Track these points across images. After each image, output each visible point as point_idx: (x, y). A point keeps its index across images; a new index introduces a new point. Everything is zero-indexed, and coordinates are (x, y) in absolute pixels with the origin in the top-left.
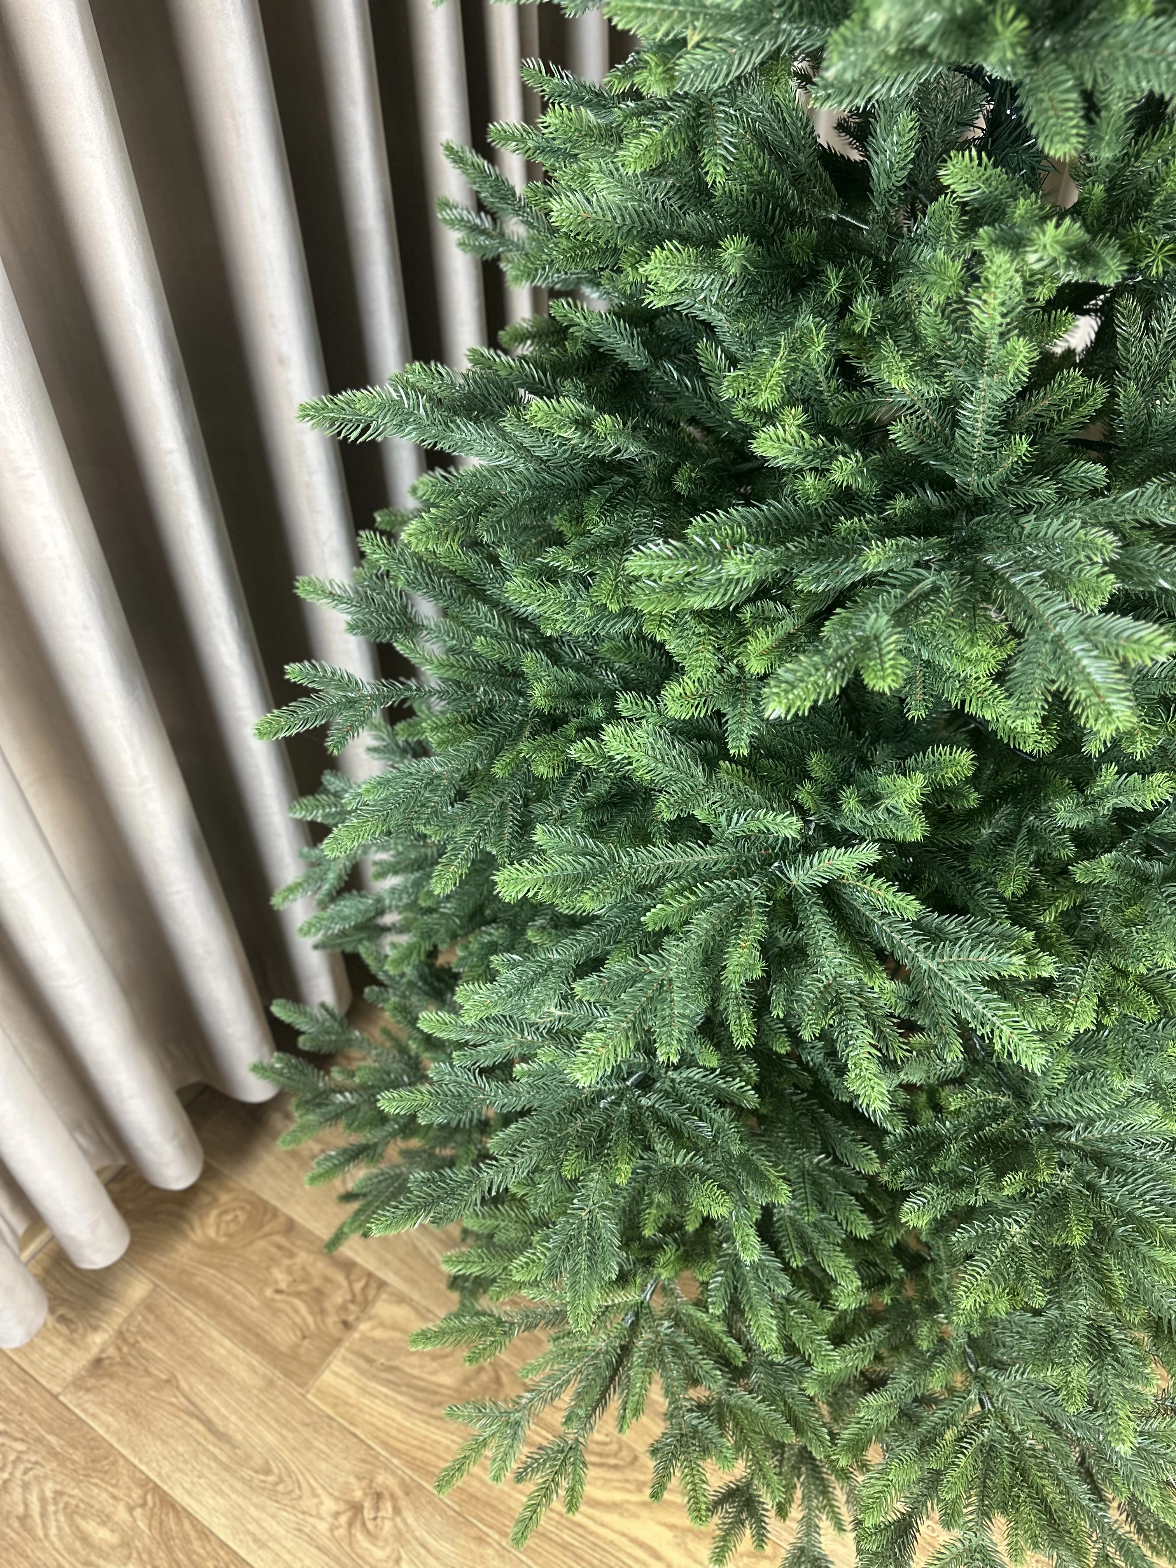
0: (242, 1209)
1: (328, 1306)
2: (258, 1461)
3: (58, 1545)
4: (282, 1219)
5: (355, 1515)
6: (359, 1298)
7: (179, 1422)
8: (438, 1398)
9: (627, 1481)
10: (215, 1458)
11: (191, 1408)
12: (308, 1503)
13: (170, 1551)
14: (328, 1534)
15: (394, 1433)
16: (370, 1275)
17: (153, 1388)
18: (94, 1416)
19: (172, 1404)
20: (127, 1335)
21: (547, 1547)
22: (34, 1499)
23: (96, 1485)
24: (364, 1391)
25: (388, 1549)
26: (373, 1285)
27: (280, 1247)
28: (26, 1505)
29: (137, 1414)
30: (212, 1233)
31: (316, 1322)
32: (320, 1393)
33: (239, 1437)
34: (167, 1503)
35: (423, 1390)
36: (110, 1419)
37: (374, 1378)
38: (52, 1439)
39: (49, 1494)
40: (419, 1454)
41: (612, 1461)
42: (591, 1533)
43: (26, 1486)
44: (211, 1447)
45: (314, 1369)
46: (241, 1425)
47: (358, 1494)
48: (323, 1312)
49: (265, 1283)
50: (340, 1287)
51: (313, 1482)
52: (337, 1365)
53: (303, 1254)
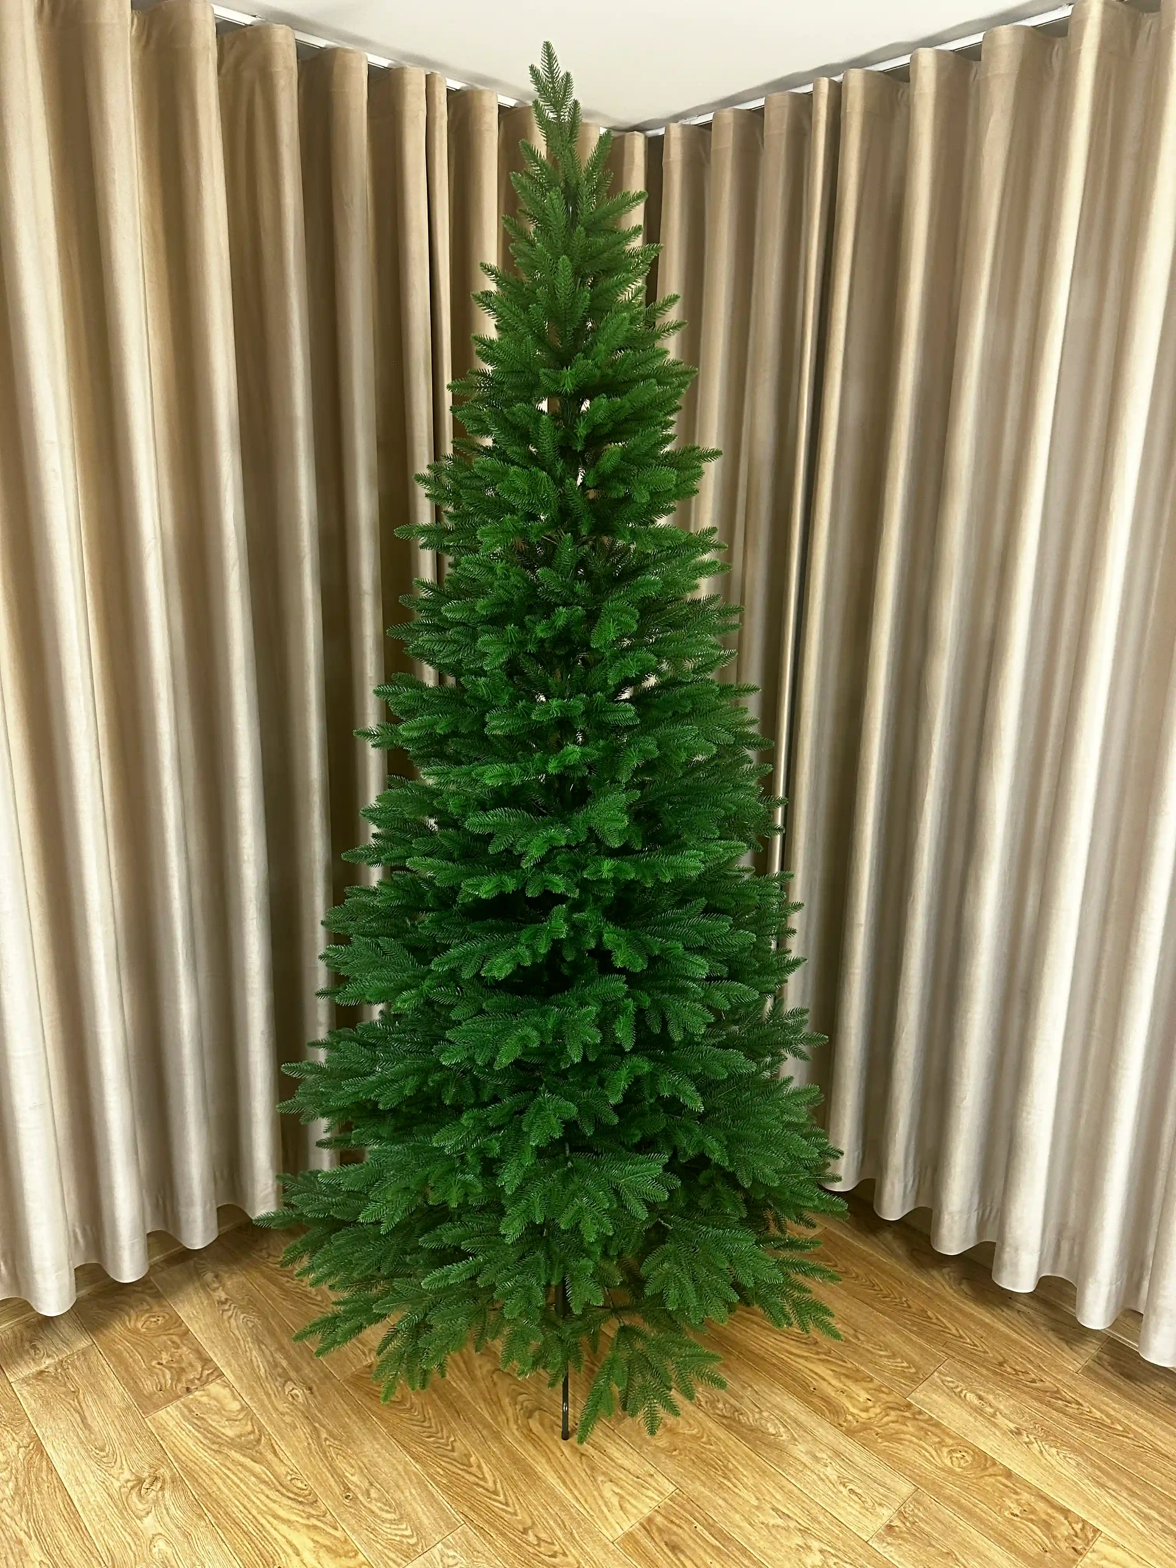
0: (164, 1317)
1: (183, 1378)
2: (99, 1443)
4: (183, 1328)
5: (138, 1484)
6: (204, 1378)
7: (68, 1412)
8: (219, 1440)
9: (303, 1511)
10: (78, 1436)
11: (79, 1407)
12: (115, 1471)
13: (28, 1472)
14: (118, 1489)
15: (183, 1450)
16: (217, 1368)
17: (64, 1393)
18: (25, 1398)
19: (70, 1404)
20: (64, 1363)
21: (236, 1531)
23: (8, 1431)
24: (178, 1425)
25: (147, 1505)
26: (216, 1374)
27: (173, 1342)
29: (48, 1403)
30: (139, 1325)
31: (171, 1384)
32: (153, 1421)
33: (97, 1429)
34: (40, 1449)
35: (212, 1433)
36: (33, 1402)
37: (188, 1420)
40: (190, 1464)
41: (300, 1499)
42: (267, 1531)
44: (78, 1430)
45: (157, 1407)
46: (101, 1423)
47: (146, 1474)
48: (179, 1380)
49: (155, 1358)
50: (196, 1370)
51: (124, 1462)
52: (171, 1409)
53: (185, 1349)
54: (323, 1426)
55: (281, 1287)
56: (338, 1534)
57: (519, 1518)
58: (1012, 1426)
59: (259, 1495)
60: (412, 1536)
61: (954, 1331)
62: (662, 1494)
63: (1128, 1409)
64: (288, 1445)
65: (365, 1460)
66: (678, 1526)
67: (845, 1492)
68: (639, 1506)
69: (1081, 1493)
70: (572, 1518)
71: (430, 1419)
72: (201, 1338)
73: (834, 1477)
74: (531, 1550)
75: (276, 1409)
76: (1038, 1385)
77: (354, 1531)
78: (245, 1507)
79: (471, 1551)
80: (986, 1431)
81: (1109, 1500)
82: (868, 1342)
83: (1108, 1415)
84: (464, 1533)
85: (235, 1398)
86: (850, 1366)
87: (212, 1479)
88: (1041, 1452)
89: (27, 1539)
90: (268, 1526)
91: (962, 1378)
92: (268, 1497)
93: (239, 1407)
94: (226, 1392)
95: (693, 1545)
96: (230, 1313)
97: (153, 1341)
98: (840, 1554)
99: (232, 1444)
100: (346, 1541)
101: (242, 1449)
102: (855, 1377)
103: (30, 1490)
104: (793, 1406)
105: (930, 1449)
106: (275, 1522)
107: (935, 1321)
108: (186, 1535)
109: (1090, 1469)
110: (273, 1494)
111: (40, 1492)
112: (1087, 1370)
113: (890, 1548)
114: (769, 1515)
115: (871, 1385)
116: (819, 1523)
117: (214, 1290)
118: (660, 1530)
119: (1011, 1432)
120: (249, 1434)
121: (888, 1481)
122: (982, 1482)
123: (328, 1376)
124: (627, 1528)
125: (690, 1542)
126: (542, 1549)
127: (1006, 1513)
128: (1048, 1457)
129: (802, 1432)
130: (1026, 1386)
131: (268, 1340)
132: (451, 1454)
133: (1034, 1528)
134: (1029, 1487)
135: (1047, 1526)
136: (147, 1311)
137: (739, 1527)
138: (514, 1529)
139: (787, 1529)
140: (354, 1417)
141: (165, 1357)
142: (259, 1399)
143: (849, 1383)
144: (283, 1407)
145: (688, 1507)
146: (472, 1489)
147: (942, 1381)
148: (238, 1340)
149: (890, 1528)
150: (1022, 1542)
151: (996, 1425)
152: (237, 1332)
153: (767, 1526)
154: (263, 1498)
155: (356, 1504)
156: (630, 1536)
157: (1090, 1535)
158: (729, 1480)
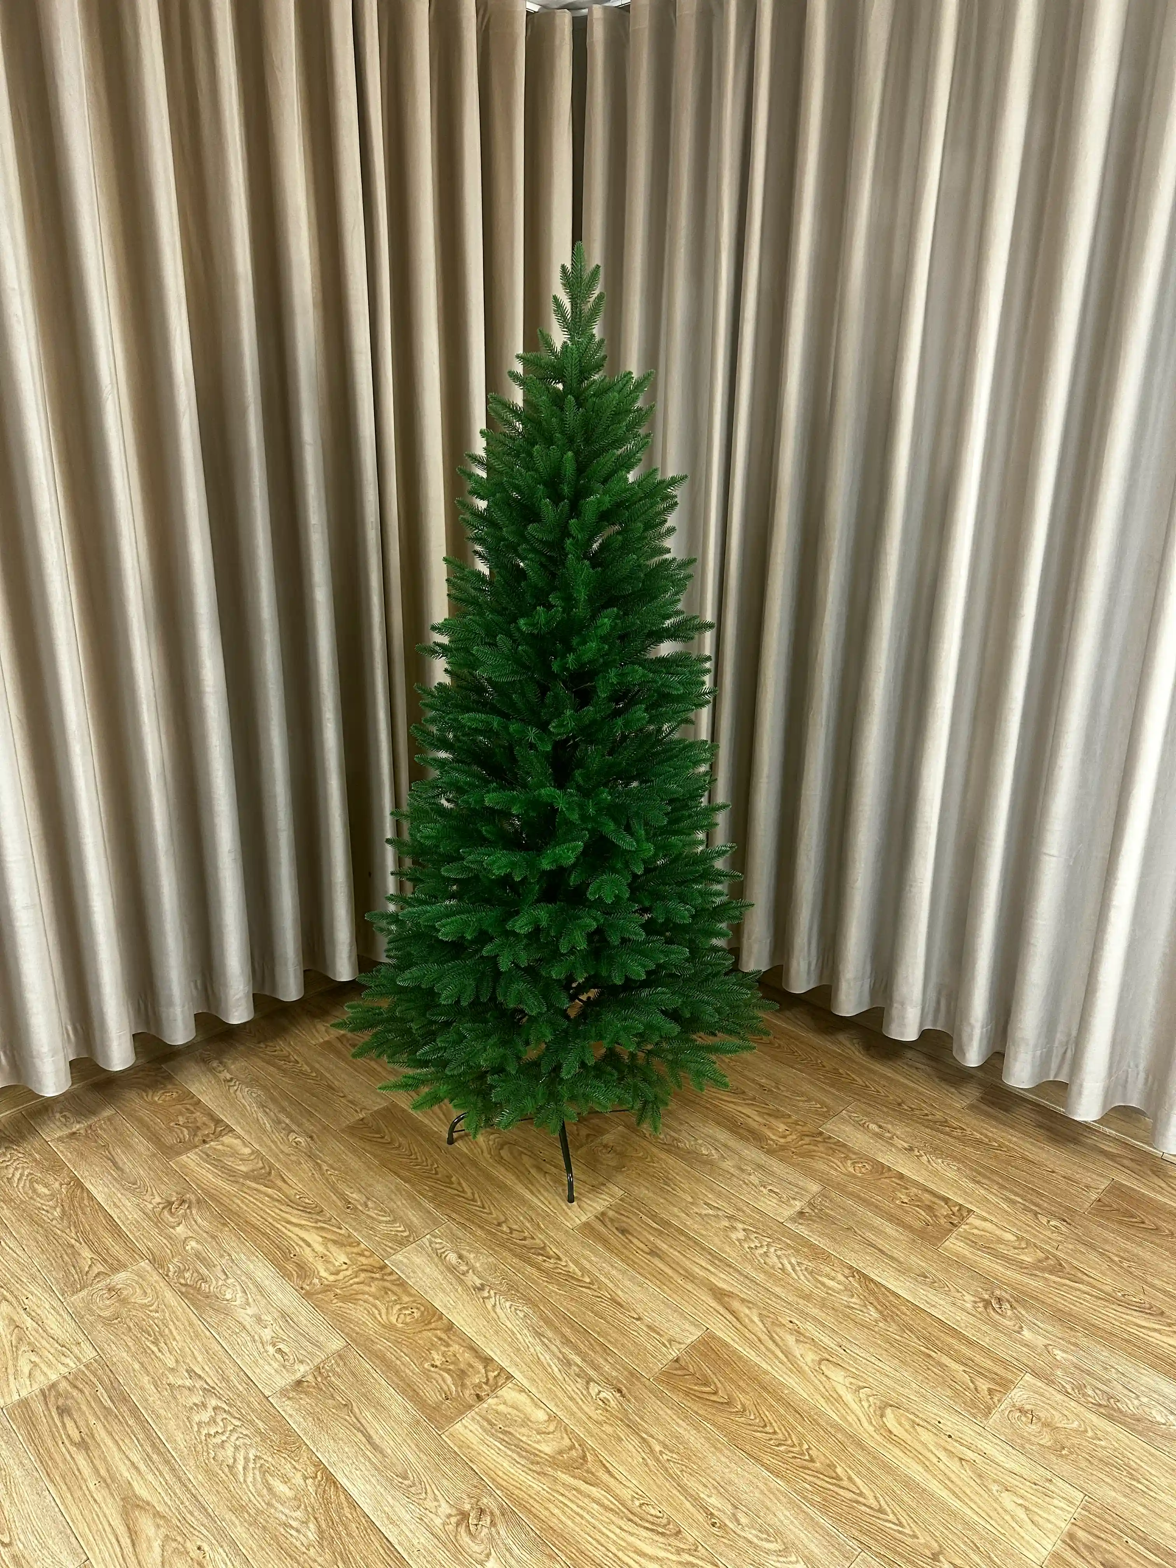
0: (177, 1092)
1: (199, 1133)
2: (132, 1179)
3: (21, 1190)
4: (195, 1099)
5: (168, 1205)
6: (217, 1133)
7: (101, 1160)
8: (235, 1174)
9: (312, 1218)
10: (111, 1175)
11: (110, 1156)
12: (147, 1197)
13: (72, 1201)
14: (151, 1209)
15: (205, 1181)
16: (228, 1126)
17: (96, 1147)
18: (61, 1152)
19: (101, 1154)
20: (93, 1127)
21: (256, 1232)
22: (17, 1175)
23: (50, 1174)
24: (198, 1165)
25: (177, 1219)
26: (227, 1129)
27: (187, 1109)
28: (13, 1175)
29: (83, 1154)
30: (156, 1099)
31: (189, 1138)
32: (177, 1163)
33: (127, 1170)
34: (80, 1185)
35: (228, 1170)
36: (69, 1154)
37: (207, 1162)
38: (37, 1156)
39: (26, 1173)
40: (212, 1191)
41: (309, 1210)
42: (282, 1232)
43: (16, 1169)
44: (112, 1171)
45: (179, 1154)
46: (131, 1166)
47: (174, 1199)
48: (195, 1135)
49: (172, 1121)
50: (210, 1127)
51: (154, 1191)
52: (191, 1155)
53: (198, 1114)
54: (325, 1162)
55: (279, 1068)
56: (343, 1232)
57: (494, 1216)
58: (906, 1145)
59: (273, 1209)
60: (405, 1231)
61: (861, 1083)
62: (612, 1196)
63: (1003, 1132)
64: (295, 1175)
65: (363, 1184)
66: (627, 1217)
67: (765, 1191)
68: (594, 1205)
69: (960, 1187)
70: (539, 1214)
71: (416, 1153)
72: (210, 1105)
73: (756, 1182)
74: (505, 1236)
75: (282, 1152)
76: (930, 1117)
77: (356, 1230)
78: (262, 1217)
79: (454, 1239)
80: (883, 1149)
81: (983, 1192)
82: (787, 1091)
83: (986, 1136)
84: (448, 1227)
85: (245, 1145)
86: (771, 1107)
87: (231, 1200)
88: (929, 1161)
89: (78, 1244)
90: (283, 1229)
91: (867, 1114)
92: (281, 1210)
93: (250, 1151)
94: (237, 1142)
95: (638, 1229)
96: (235, 1088)
97: (170, 1109)
98: (760, 1231)
99: (246, 1176)
100: (349, 1236)
101: (255, 1179)
102: (777, 1115)
103: (75, 1211)
104: (723, 1135)
105: (837, 1161)
106: (288, 1226)
107: (845, 1076)
108: (213, 1237)
109: (968, 1172)
110: (283, 1208)
111: (85, 1214)
112: (971, 1107)
113: (800, 1226)
114: (702, 1208)
115: (789, 1120)
116: (743, 1212)
117: (220, 1072)
118: (612, 1220)
119: (906, 1149)
120: (261, 1169)
121: (800, 1183)
122: (879, 1183)
123: (325, 1128)
124: (584, 1219)
125: (636, 1227)
126: (513, 1236)
127: (897, 1202)
128: (934, 1165)
129: (730, 1153)
130: (919, 1118)
131: (272, 1106)
132: (434, 1176)
133: (921, 1211)
134: (916, 1184)
135: (930, 1209)
136: (162, 1089)
137: (678, 1216)
138: (491, 1223)
139: (717, 1216)
140: (351, 1155)
141: (181, 1120)
142: (267, 1146)
143: (772, 1120)
144: (286, 1150)
145: (634, 1204)
146: (454, 1199)
147: (850, 1116)
148: (244, 1106)
149: (801, 1214)
150: (908, 1219)
151: (892, 1145)
152: (243, 1101)
153: (700, 1215)
154: (277, 1211)
155: (355, 1211)
156: (587, 1225)
157: (965, 1214)
158: (669, 1186)
